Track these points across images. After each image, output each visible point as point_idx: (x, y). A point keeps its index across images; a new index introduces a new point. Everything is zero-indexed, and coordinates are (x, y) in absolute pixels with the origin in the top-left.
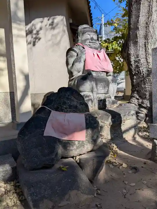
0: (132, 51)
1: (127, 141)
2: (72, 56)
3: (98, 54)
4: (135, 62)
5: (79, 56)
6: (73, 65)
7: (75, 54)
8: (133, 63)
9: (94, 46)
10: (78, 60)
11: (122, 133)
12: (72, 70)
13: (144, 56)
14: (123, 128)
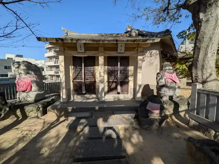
0: (194, 71)
1: (181, 116)
2: (159, 76)
3: (172, 75)
4: (195, 76)
5: (162, 77)
6: (159, 80)
7: (161, 76)
8: (194, 77)
9: (170, 72)
10: (161, 78)
11: (179, 112)
12: (159, 82)
13: (201, 75)
14: (180, 110)
